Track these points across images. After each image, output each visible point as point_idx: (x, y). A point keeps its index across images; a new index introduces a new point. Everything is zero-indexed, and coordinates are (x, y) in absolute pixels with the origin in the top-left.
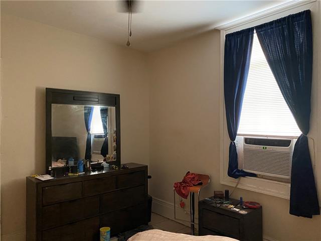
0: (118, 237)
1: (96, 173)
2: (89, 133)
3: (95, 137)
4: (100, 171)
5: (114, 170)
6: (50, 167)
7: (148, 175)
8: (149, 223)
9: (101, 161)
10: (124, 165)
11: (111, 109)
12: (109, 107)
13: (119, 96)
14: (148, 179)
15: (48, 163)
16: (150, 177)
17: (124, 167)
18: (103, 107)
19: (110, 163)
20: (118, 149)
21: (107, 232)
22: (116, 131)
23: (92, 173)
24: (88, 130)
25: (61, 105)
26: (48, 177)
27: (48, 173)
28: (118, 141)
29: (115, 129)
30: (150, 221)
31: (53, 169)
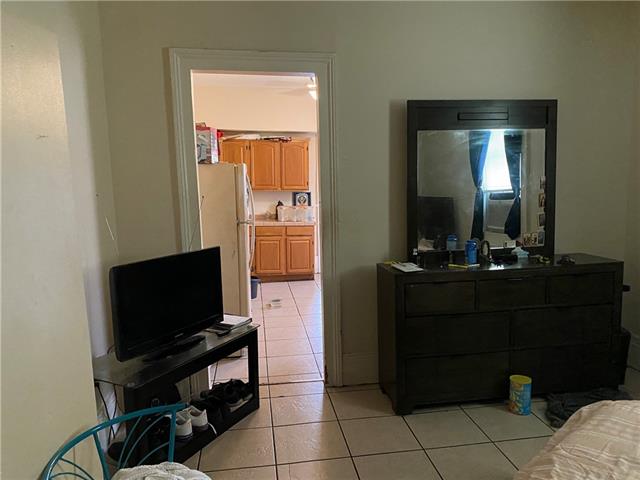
0: (547, 400)
1: (502, 268)
2: (479, 189)
3: (491, 197)
4: (511, 264)
5: (541, 265)
6: (415, 250)
7: (624, 283)
8: (620, 387)
9: (512, 244)
10: (564, 257)
11: (529, 134)
12: (525, 131)
13: (554, 103)
14: (624, 293)
15: (412, 242)
16: (627, 288)
17: (565, 261)
18: (511, 130)
19: (531, 251)
20: (549, 222)
21: (525, 385)
22: (546, 183)
23: (494, 268)
24: (477, 181)
25: (435, 132)
26: (412, 268)
27: (411, 259)
28: (549, 204)
29: (543, 179)
30: (622, 383)
31: (421, 253)
